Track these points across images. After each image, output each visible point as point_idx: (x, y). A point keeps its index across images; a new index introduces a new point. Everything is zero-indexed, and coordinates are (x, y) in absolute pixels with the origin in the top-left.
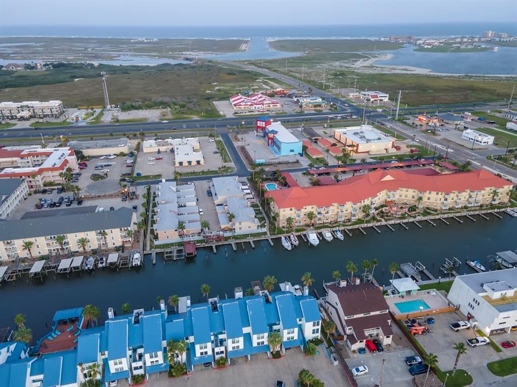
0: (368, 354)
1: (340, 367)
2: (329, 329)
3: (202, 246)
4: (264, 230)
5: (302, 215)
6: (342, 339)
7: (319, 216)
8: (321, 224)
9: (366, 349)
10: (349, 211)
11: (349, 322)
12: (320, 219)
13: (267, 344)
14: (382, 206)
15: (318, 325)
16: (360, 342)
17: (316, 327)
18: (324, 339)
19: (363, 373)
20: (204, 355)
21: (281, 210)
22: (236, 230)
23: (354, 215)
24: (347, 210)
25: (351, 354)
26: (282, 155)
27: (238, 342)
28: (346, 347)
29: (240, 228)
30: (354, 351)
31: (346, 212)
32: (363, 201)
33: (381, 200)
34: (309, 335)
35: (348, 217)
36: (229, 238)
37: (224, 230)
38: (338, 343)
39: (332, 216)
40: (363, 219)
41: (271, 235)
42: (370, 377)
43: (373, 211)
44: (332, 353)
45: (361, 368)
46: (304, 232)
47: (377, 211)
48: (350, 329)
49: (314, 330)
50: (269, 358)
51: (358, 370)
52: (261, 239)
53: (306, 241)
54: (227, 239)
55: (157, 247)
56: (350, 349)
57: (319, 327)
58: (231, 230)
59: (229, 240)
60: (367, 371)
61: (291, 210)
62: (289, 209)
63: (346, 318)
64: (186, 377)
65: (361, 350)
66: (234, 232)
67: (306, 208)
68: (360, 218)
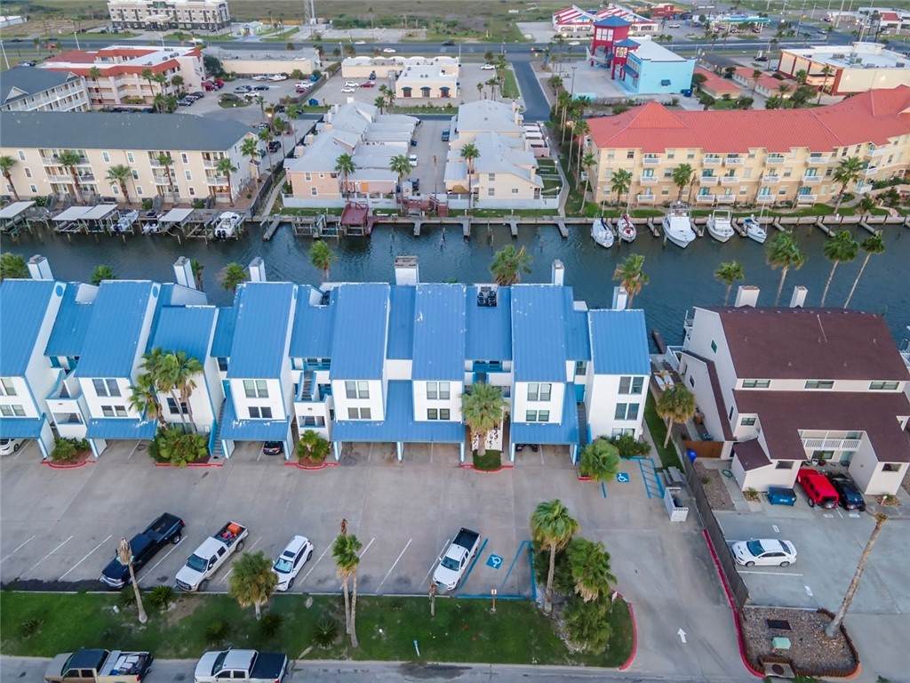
0: (802, 508)
1: (692, 528)
2: (672, 410)
3: (390, 221)
4: (553, 203)
5: (658, 176)
6: (715, 451)
7: (704, 182)
8: (709, 205)
9: (797, 494)
10: (794, 178)
11: (747, 401)
12: (706, 191)
13: (460, 419)
14: (896, 181)
15: (637, 390)
16: (781, 466)
17: (630, 399)
18: (652, 444)
19: (777, 561)
20: (261, 418)
21: (605, 152)
22: (481, 196)
23: (808, 190)
24: (787, 175)
25: (738, 501)
26: (640, 92)
27: (365, 395)
28: (725, 479)
29: (491, 191)
30: (752, 494)
31: (787, 179)
32: (841, 151)
33: (893, 164)
34: (603, 420)
35: (789, 196)
36: (461, 212)
37: (453, 193)
38: (700, 464)
39: (744, 189)
40: (831, 205)
41: (567, 215)
42: (801, 582)
43: (867, 189)
44: (671, 483)
45: (770, 545)
46: (657, 220)
47: (879, 191)
48: (750, 422)
49: (621, 407)
50: (461, 466)
51: (756, 549)
52: (539, 222)
53: (657, 234)
54: (453, 213)
55: (286, 211)
56: (738, 486)
57: (641, 399)
58: (467, 194)
59: (459, 217)
60: (791, 558)
61: (631, 156)
62: (625, 152)
63: (739, 385)
64: (200, 470)
65: (776, 495)
66: (476, 199)
67: (671, 156)
68: (823, 201)
